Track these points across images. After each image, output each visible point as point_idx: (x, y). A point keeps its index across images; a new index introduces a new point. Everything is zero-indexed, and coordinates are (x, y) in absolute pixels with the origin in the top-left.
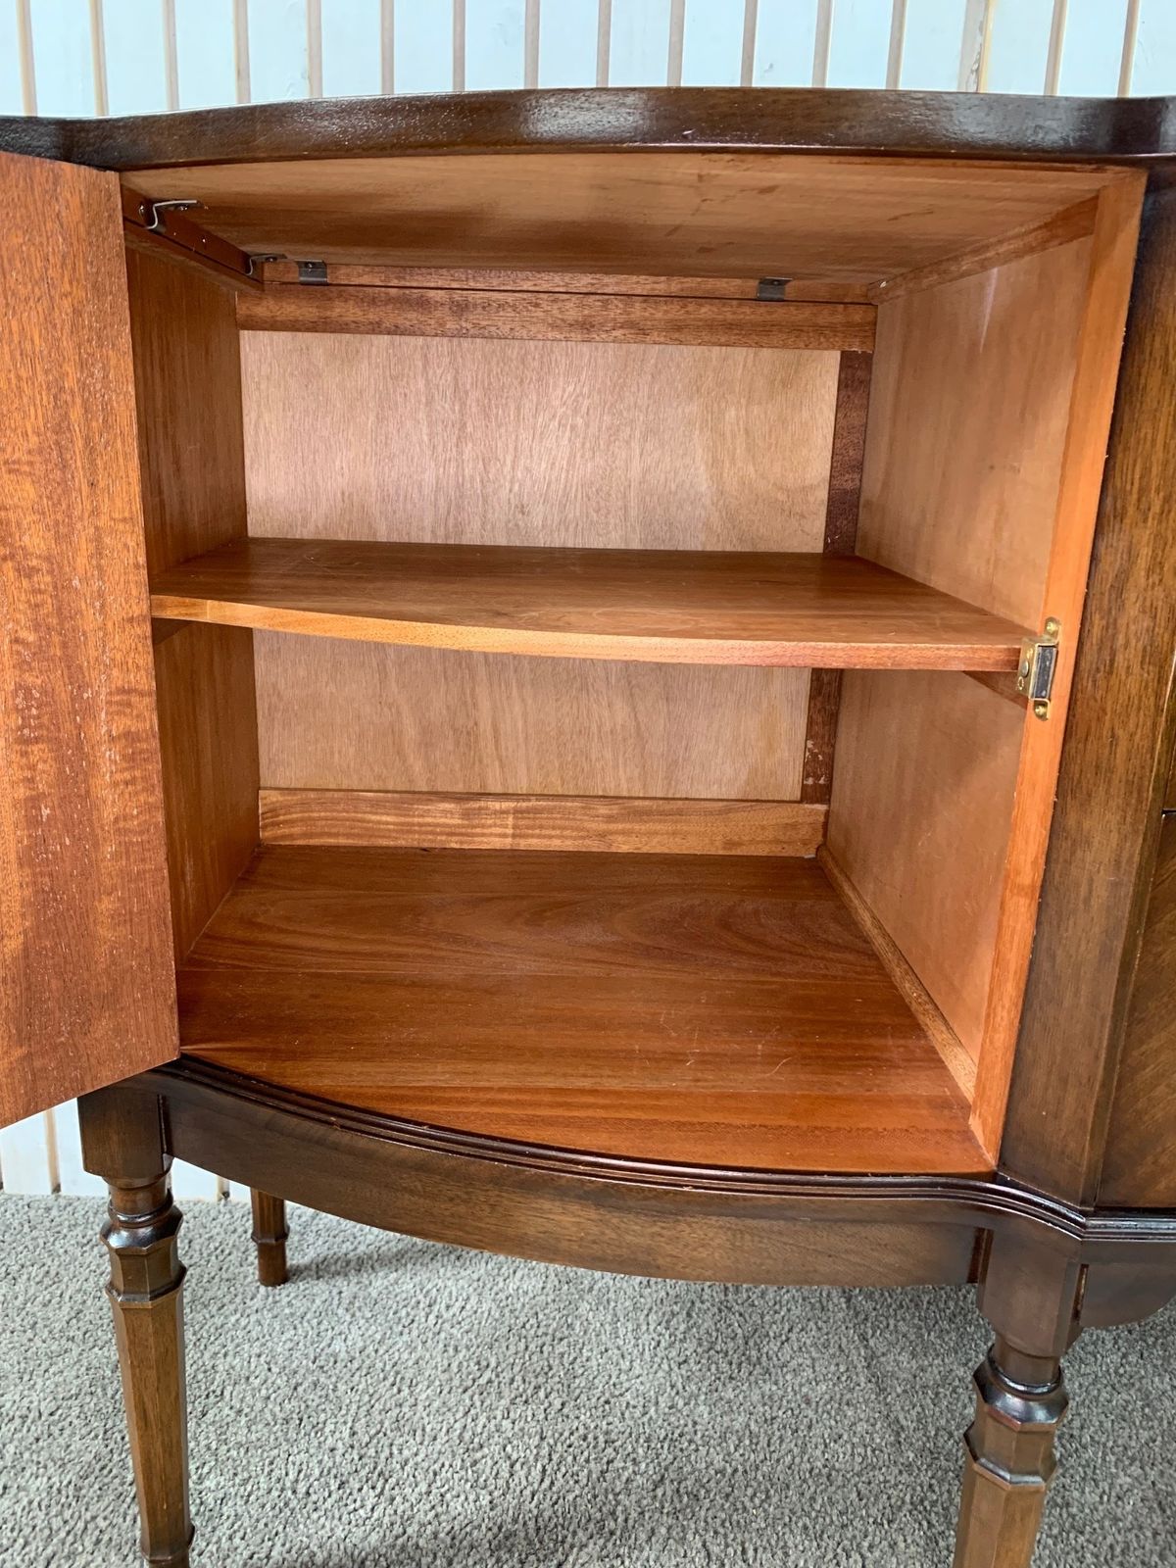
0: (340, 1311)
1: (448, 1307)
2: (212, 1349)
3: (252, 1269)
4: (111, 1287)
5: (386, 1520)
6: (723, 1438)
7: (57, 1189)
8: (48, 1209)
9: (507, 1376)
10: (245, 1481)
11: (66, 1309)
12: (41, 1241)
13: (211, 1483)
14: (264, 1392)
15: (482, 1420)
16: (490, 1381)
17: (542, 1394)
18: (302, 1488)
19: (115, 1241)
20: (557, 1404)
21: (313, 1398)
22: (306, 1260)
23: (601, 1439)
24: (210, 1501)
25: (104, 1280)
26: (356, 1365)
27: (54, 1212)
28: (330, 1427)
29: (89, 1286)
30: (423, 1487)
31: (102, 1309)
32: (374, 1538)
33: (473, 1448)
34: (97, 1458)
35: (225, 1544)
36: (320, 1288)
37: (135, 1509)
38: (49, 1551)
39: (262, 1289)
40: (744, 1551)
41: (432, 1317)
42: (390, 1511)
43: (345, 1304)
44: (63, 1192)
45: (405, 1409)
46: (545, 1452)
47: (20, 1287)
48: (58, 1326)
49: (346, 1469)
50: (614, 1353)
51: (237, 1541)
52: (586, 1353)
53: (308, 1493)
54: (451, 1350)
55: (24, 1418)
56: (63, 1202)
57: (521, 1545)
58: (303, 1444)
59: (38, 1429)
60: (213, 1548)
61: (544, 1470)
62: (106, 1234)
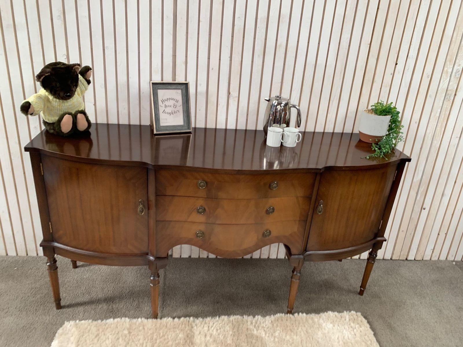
0: (85, 272)
1: (103, 271)
2: (64, 278)
3: (71, 266)
4: (48, 270)
5: (89, 298)
6: (140, 286)
7: (37, 255)
8: (36, 258)
9: (110, 280)
10: (69, 294)
11: (41, 273)
12: (36, 263)
13: (64, 295)
14: (72, 283)
15: (105, 285)
16: (107, 281)
17: (115, 282)
18: (77, 295)
19: (48, 264)
20: (117, 283)
21: (80, 284)
22: (80, 265)
23: (122, 287)
24: (64, 297)
25: (47, 269)
26: (87, 279)
27: (37, 259)
28: (82, 287)
29: (44, 269)
30: (95, 294)
31: (47, 273)
32: (87, 300)
33: (103, 289)
34: (47, 292)
35: (66, 302)
36: (83, 269)
37: (53, 298)
38: (41, 304)
39: (73, 269)
40: (138, 299)
41: (100, 272)
42: (90, 297)
43: (86, 271)
44: (39, 255)
45: (94, 284)
46: (114, 289)
47: (33, 270)
48: (40, 276)
49: (84, 292)
50: (127, 276)
51: (68, 301)
52: (123, 276)
53: (78, 295)
54: (102, 277)
55: (36, 288)
56: (39, 257)
57: (108, 300)
58: (78, 289)
59: (37, 289)
60: (64, 302)
61: (113, 291)
62: (47, 263)
